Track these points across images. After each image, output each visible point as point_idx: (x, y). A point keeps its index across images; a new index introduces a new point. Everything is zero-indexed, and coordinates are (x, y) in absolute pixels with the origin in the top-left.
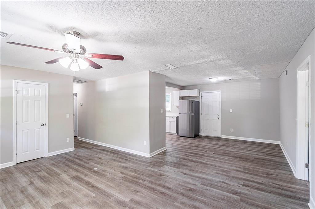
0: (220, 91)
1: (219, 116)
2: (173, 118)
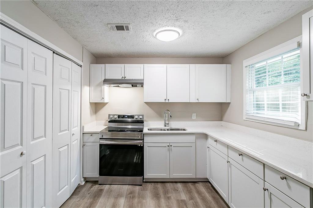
2: (285, 178)
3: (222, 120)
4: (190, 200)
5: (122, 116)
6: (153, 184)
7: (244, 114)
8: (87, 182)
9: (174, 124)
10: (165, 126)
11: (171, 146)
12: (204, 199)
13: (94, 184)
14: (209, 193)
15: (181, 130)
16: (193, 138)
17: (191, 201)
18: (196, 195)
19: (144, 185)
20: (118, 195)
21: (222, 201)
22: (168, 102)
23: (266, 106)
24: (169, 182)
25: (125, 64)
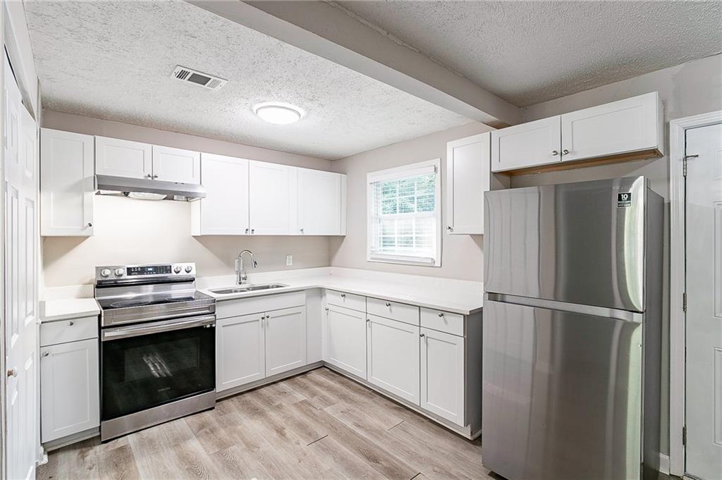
2: (442, 315)
3: (330, 266)
4: (312, 397)
5: (139, 270)
6: (234, 399)
7: (369, 252)
8: (50, 454)
9: (256, 278)
10: (240, 283)
11: (268, 317)
12: (329, 389)
13: (84, 449)
14: (331, 380)
15: (273, 287)
16: (301, 298)
17: (315, 398)
18: (317, 389)
19: (218, 406)
20: (176, 440)
21: (353, 383)
22: (251, 234)
23: (396, 240)
24: (262, 387)
25: (154, 146)
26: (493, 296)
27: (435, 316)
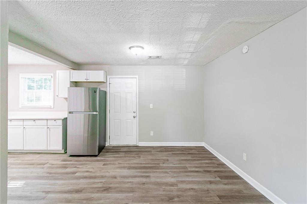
0: (137, 77)
1: (135, 115)
2: (55, 120)
7: (20, 105)
23: (34, 100)
26: (70, 113)
27: (53, 121)
